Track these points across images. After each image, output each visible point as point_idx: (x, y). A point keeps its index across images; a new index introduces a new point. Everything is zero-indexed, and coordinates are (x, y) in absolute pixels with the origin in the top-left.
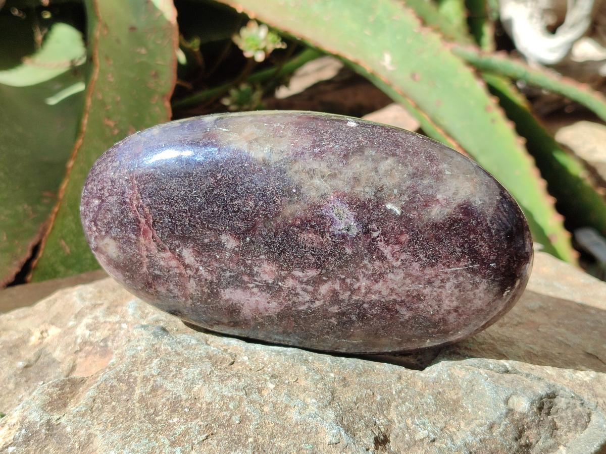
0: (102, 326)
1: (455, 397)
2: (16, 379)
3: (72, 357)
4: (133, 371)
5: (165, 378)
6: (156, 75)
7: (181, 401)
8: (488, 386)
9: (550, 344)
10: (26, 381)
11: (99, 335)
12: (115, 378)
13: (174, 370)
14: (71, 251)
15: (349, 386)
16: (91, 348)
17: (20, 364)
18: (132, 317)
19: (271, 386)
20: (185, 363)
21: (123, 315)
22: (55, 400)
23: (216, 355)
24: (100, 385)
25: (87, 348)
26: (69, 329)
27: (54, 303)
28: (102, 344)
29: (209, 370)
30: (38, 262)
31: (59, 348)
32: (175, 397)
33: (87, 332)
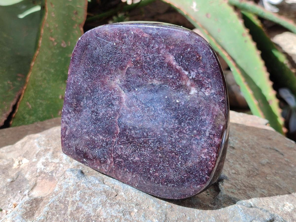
0: (50, 164)
1: (225, 218)
2: (7, 188)
3: (35, 179)
4: (67, 197)
5: (83, 203)
6: (76, 13)
7: (91, 216)
8: (242, 214)
9: (272, 188)
10: (12, 190)
11: (49, 169)
12: (58, 201)
13: (88, 199)
14: (32, 107)
15: (174, 211)
16: (45, 175)
17: (9, 180)
18: (65, 161)
19: (136, 210)
20: (93, 195)
21: (61, 159)
22: (29, 212)
23: (108, 190)
24: (50, 204)
25: (43, 175)
26: (33, 162)
27: (25, 144)
28: (50, 174)
29: (105, 200)
30: (16, 114)
31: (28, 173)
32: (88, 214)
33: (43, 167)
